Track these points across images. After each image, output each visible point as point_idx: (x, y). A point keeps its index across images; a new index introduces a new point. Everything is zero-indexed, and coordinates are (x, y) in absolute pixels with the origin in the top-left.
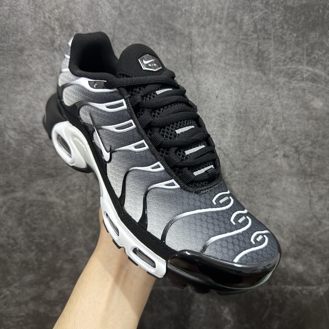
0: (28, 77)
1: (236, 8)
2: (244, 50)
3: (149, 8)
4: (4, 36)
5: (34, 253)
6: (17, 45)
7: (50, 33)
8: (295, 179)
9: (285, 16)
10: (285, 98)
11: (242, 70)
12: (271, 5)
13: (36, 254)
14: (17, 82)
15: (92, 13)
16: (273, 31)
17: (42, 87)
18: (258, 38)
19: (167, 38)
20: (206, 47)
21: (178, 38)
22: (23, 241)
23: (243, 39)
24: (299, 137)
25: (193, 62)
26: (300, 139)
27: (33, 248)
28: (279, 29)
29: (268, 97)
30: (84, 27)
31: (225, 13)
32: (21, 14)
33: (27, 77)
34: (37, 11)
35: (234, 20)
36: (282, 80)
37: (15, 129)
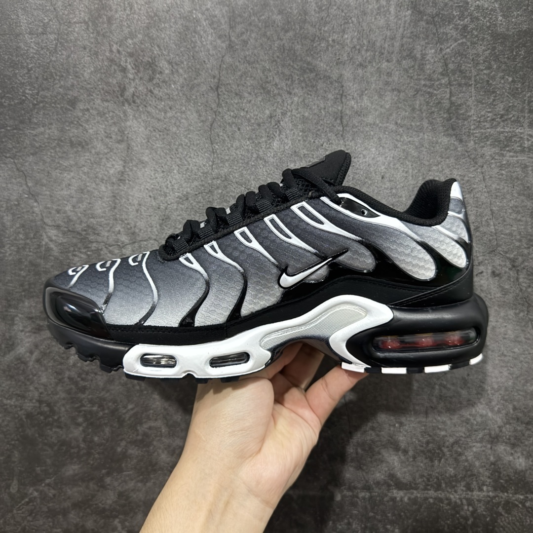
0: (82, 145)
1: (415, 37)
2: (428, 103)
3: (275, 38)
4: (46, 79)
5: (81, 428)
6: (66, 94)
7: (119, 75)
8: (511, 313)
9: (494, 48)
10: (494, 179)
11: (424, 134)
12: (472, 31)
13: (84, 431)
14: (65, 152)
15: (185, 44)
16: (474, 73)
17: (104, 160)
18: (450, 84)
19: (303, 85)
20: (365, 98)
21: (321, 85)
22: (63, 409)
23: (425, 85)
24: (518, 244)
25: (345, 122)
26: (519, 247)
27: (80, 420)
28: (485, 69)
29: (466, 178)
30: (172, 66)
31: (397, 44)
32: (75, 46)
33: (80, 144)
34: (99, 41)
35: (411, 56)
36: (488, 151)
37: (58, 227)
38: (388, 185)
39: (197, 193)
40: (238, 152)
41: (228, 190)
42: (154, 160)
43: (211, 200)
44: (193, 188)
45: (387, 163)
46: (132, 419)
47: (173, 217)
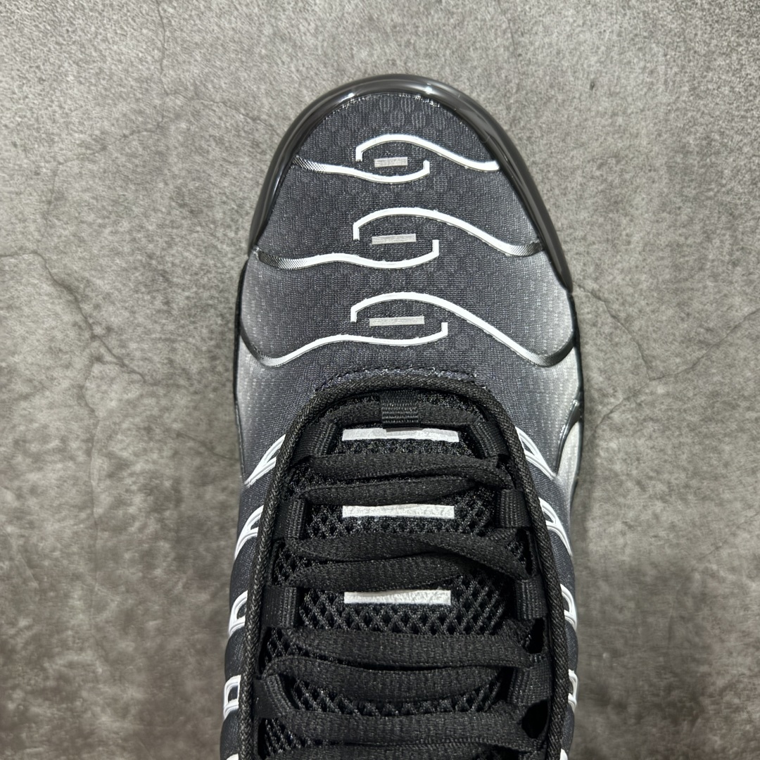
38: (605, 104)
39: (127, 132)
40: (224, 23)
41: (204, 121)
42: (16, 51)
43: (162, 148)
44: (118, 120)
45: (603, 48)
46: (31, 648)
47: (74, 194)
